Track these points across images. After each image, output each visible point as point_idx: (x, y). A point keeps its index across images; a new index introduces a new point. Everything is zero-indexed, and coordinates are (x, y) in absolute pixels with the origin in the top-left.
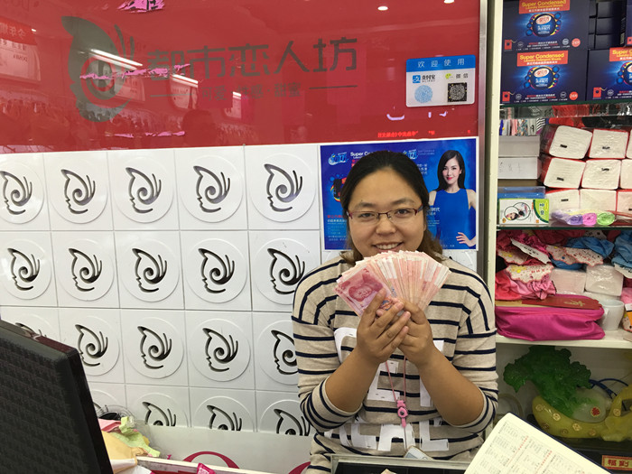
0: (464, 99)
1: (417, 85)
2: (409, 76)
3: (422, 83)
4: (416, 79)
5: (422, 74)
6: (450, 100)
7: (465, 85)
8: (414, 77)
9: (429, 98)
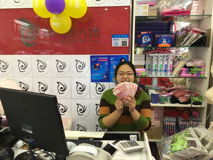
0: (126, 45)
1: (115, 41)
2: (113, 39)
3: (116, 41)
4: (114, 40)
5: (116, 38)
6: (123, 45)
7: (126, 42)
8: (114, 39)
9: (118, 45)
